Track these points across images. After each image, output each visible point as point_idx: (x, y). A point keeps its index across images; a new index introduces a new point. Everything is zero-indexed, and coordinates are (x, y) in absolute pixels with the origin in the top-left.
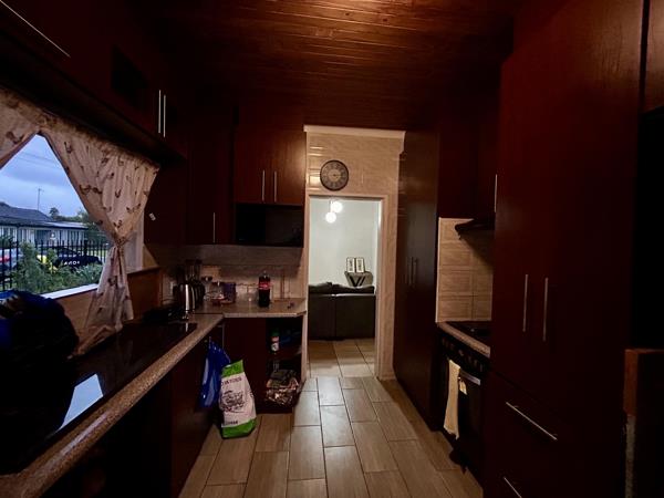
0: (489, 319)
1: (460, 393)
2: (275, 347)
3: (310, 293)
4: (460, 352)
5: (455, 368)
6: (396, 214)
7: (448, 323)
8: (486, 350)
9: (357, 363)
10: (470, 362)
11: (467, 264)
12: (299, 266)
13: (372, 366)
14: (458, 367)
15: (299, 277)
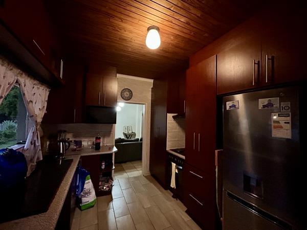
0: (184, 147)
1: (176, 173)
2: (103, 167)
3: (116, 143)
4: (176, 159)
5: (174, 165)
6: (150, 110)
7: (171, 150)
8: (183, 157)
9: (134, 171)
10: (179, 162)
11: (176, 129)
12: (111, 131)
13: (141, 171)
14: (175, 164)
15: (111, 136)
